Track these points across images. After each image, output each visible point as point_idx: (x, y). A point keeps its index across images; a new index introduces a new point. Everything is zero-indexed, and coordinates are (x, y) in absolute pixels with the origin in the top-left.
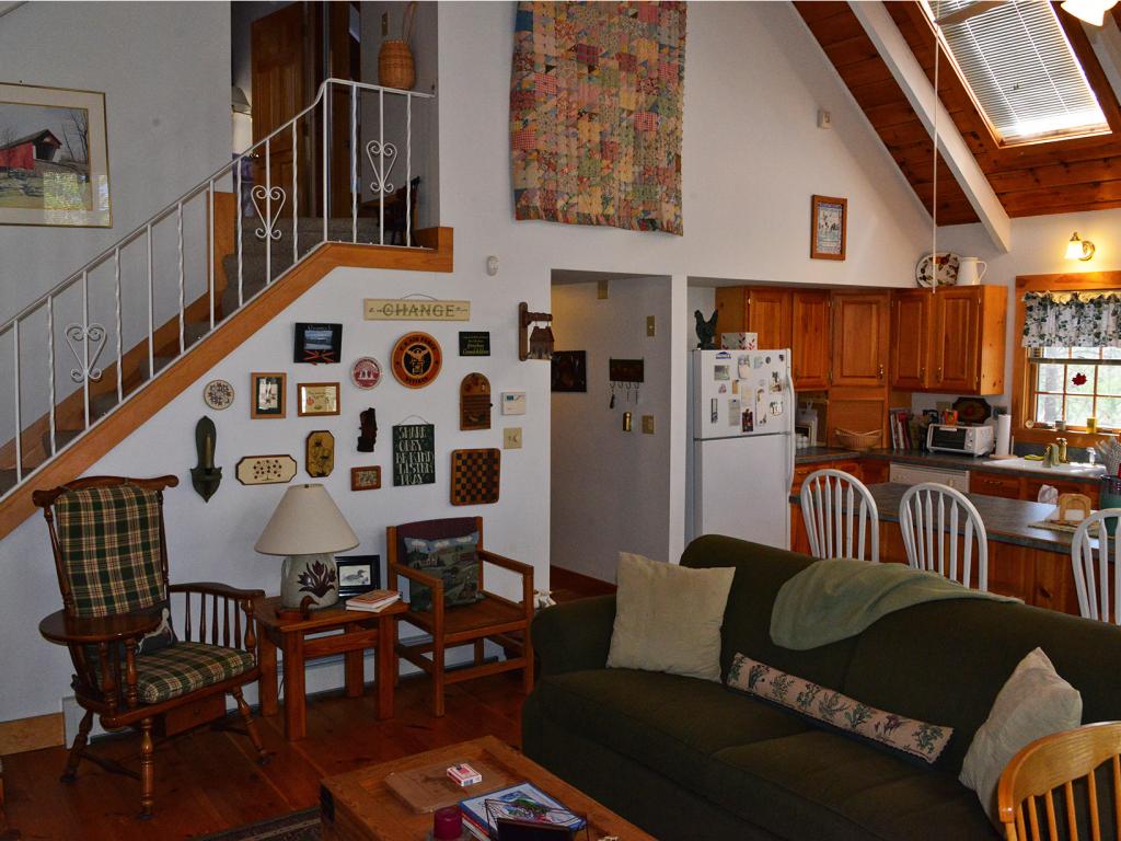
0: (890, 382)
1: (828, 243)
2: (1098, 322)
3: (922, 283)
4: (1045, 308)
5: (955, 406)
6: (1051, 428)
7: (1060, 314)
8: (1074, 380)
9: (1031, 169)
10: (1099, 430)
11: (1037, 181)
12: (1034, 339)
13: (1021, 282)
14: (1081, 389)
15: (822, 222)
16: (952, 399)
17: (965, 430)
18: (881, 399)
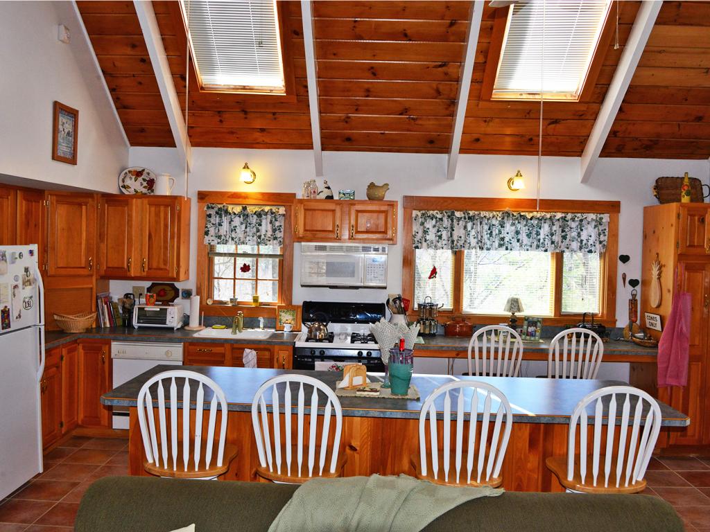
0: (98, 271)
1: (64, 149)
2: (260, 228)
3: (123, 190)
4: (221, 217)
5: (149, 290)
6: (225, 303)
7: (232, 221)
8: (241, 268)
9: (219, 112)
10: (262, 304)
11: (221, 121)
12: (213, 238)
13: (202, 196)
14: (248, 275)
15: (61, 128)
16: (148, 284)
17: (166, 309)
18: (91, 286)
